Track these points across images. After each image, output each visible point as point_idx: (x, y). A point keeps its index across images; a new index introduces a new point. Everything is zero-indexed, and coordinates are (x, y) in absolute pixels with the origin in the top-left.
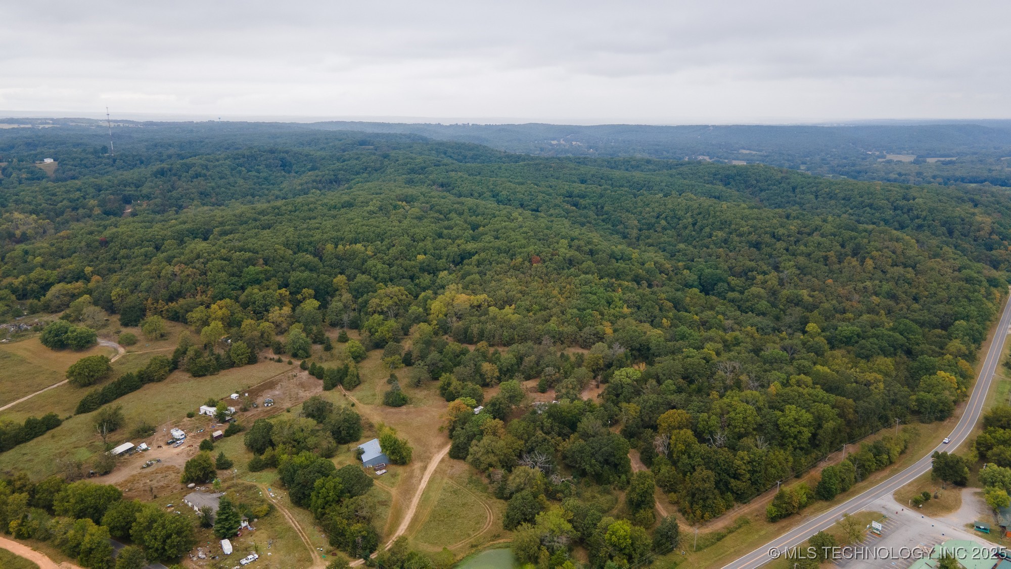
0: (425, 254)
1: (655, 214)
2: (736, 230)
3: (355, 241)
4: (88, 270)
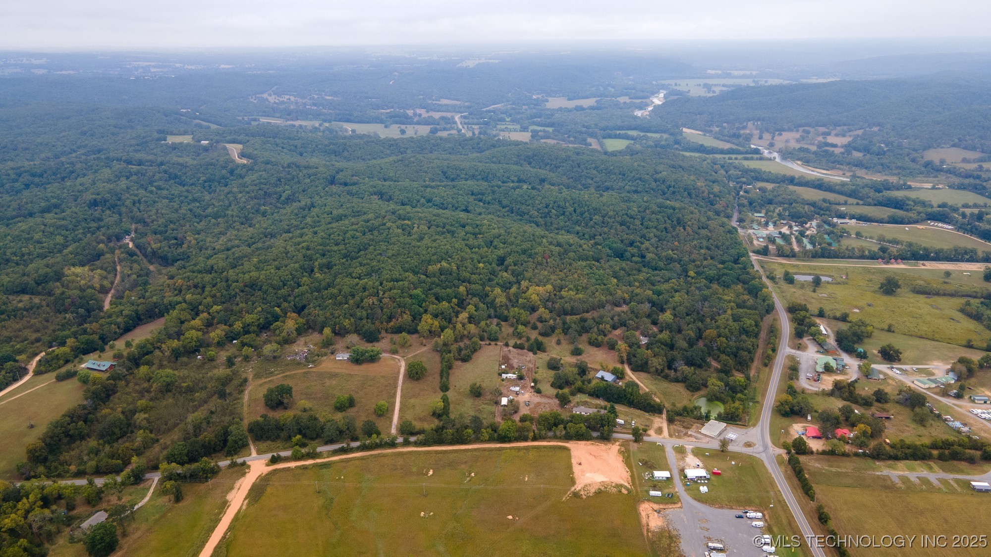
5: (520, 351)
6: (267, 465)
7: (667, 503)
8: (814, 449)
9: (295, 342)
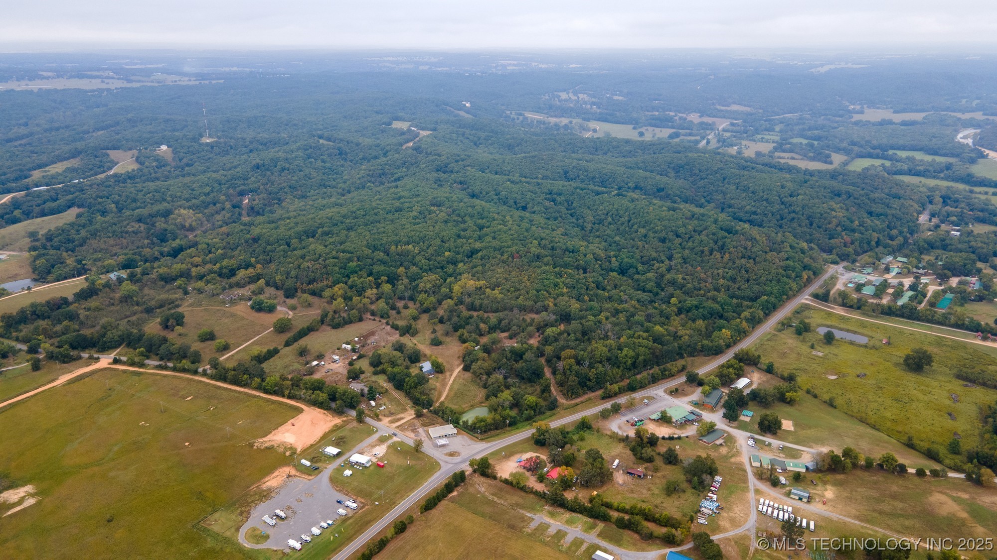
0: (450, 251)
1: (605, 212)
2: (653, 228)
3: (408, 243)
4: (253, 260)
5: (393, 330)
6: (109, 364)
7: (304, 473)
8: (499, 475)
9: (243, 287)
